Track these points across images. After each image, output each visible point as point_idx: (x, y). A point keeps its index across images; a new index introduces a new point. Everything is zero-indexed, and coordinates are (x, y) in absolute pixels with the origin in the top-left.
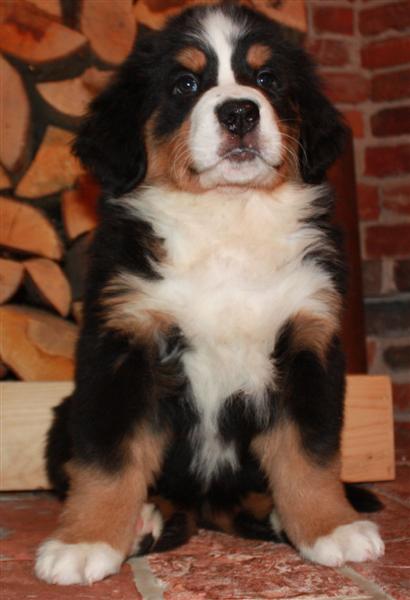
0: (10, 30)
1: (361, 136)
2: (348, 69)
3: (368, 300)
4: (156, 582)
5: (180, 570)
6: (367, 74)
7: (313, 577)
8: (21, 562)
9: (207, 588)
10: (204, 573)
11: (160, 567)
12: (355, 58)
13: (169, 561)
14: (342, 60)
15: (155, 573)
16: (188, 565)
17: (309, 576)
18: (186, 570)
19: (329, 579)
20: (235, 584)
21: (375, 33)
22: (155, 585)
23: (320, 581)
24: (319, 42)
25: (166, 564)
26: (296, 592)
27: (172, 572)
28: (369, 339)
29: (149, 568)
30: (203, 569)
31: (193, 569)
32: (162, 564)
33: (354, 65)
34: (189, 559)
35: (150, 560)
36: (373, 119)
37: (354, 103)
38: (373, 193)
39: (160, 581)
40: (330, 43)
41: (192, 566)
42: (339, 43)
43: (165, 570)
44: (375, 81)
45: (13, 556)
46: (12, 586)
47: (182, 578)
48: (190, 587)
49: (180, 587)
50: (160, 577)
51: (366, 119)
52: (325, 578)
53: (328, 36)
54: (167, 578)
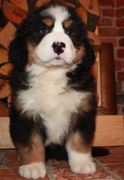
0: (13, 15)
1: (116, 46)
2: (112, 27)
3: (117, 94)
4: (54, 175)
5: (61, 171)
6: (118, 28)
7: (99, 174)
8: (15, 169)
9: (68, 177)
10: (68, 172)
11: (55, 171)
12: (114, 24)
13: (58, 169)
14: (110, 24)
15: (54, 172)
16: (63, 170)
17: (98, 173)
18: (63, 171)
19: (104, 174)
20: (77, 176)
21: (120, 16)
22: (54, 176)
23: (101, 175)
24: (104, 19)
25: (57, 170)
26: (94, 178)
27: (58, 172)
28: (118, 105)
29: (52, 171)
30: (67, 171)
31: (64, 171)
32: (56, 170)
33: (114, 26)
34: (63, 168)
35: (53, 169)
36: (119, 41)
37: (114, 36)
38: (119, 63)
39: (55, 175)
40: (107, 19)
41: (64, 170)
42: (110, 19)
43: (57, 171)
44: (120, 30)
45: (13, 168)
46: (12, 176)
47: (61, 174)
48: (63, 176)
49: (60, 176)
50: (55, 173)
51: (117, 41)
52: (103, 174)
53: (106, 17)
54: (57, 174)
